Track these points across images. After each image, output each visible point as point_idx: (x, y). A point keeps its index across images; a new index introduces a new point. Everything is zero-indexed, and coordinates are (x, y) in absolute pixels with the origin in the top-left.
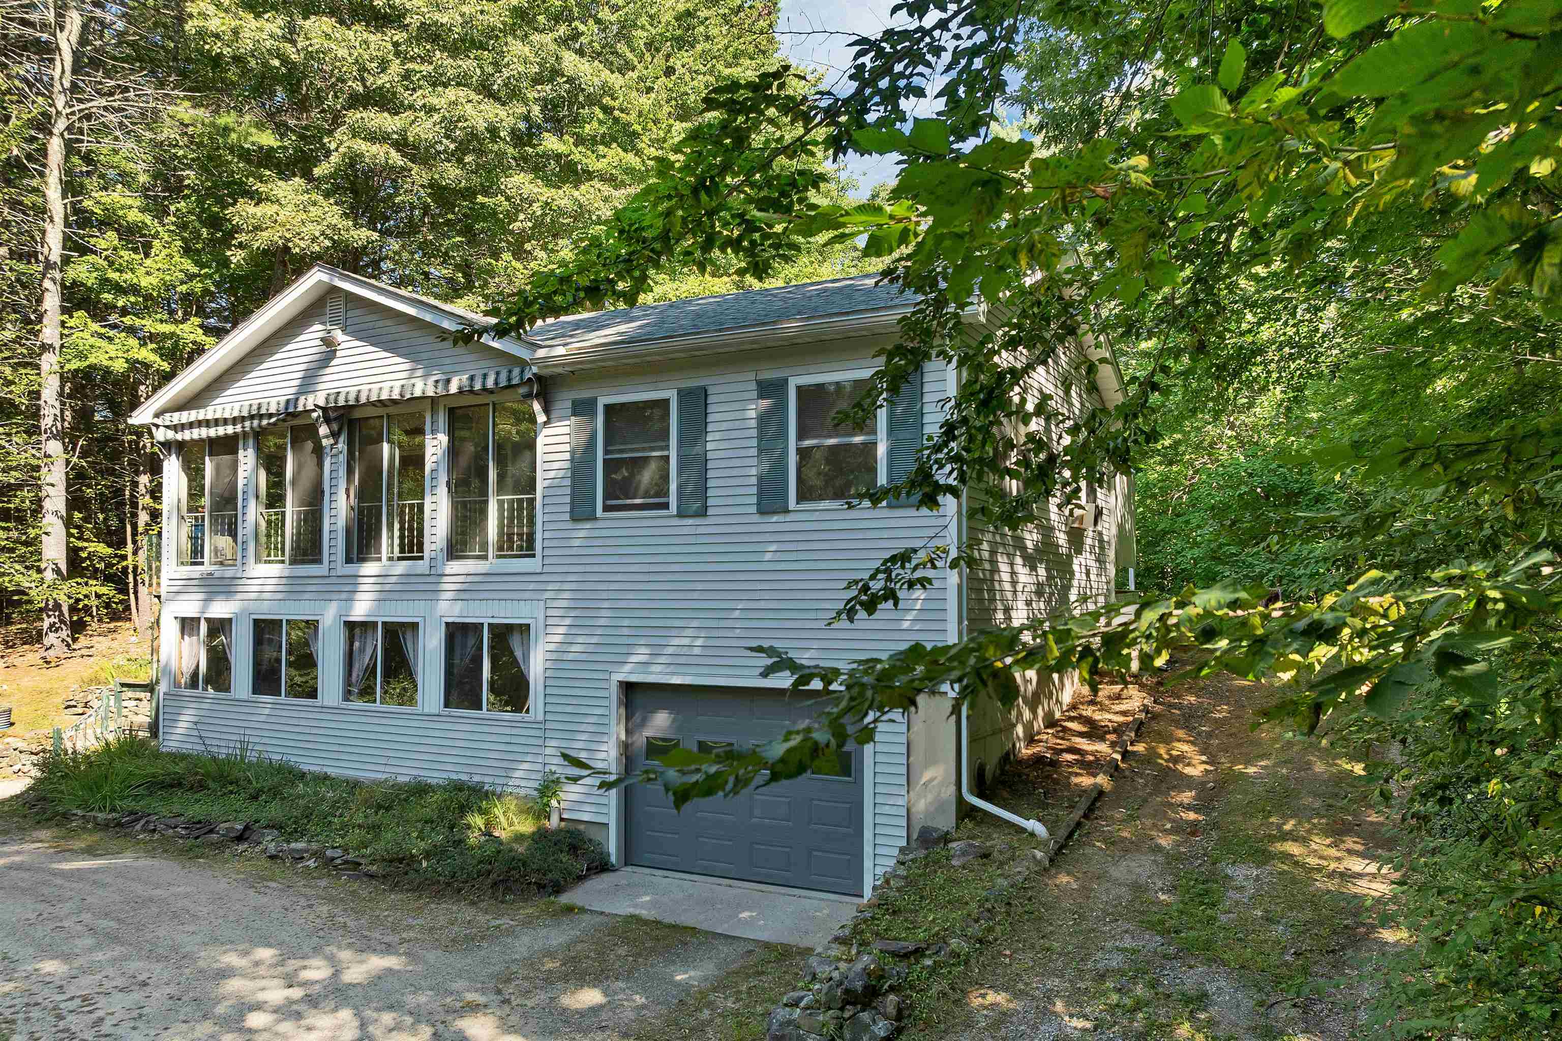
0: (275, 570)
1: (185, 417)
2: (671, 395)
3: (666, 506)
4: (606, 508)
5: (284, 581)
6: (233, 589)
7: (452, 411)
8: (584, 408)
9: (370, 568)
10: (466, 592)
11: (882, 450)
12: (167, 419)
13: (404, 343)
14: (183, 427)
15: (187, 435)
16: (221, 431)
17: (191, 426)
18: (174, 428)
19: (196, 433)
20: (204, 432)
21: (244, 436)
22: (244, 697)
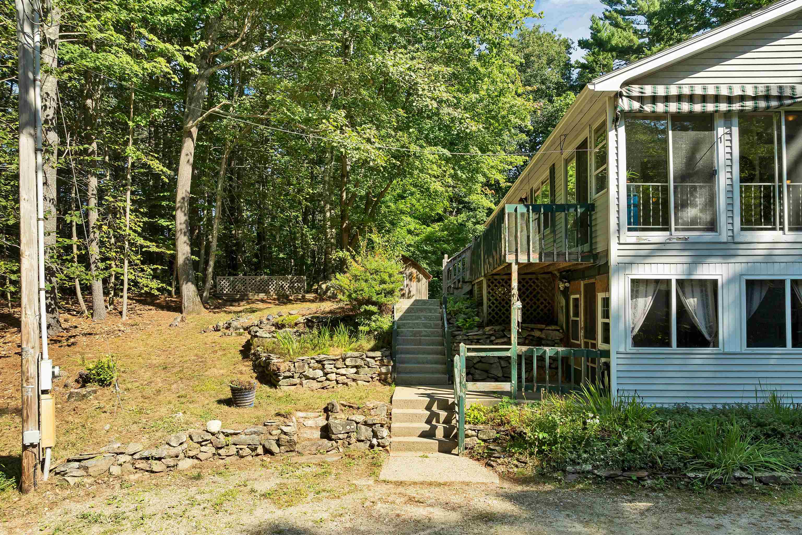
1: (648, 90)
12: (635, 90)
14: (654, 99)
15: (660, 108)
16: (710, 107)
17: (667, 99)
18: (641, 99)
19: (673, 107)
20: (685, 107)
21: (728, 115)
22: (738, 350)
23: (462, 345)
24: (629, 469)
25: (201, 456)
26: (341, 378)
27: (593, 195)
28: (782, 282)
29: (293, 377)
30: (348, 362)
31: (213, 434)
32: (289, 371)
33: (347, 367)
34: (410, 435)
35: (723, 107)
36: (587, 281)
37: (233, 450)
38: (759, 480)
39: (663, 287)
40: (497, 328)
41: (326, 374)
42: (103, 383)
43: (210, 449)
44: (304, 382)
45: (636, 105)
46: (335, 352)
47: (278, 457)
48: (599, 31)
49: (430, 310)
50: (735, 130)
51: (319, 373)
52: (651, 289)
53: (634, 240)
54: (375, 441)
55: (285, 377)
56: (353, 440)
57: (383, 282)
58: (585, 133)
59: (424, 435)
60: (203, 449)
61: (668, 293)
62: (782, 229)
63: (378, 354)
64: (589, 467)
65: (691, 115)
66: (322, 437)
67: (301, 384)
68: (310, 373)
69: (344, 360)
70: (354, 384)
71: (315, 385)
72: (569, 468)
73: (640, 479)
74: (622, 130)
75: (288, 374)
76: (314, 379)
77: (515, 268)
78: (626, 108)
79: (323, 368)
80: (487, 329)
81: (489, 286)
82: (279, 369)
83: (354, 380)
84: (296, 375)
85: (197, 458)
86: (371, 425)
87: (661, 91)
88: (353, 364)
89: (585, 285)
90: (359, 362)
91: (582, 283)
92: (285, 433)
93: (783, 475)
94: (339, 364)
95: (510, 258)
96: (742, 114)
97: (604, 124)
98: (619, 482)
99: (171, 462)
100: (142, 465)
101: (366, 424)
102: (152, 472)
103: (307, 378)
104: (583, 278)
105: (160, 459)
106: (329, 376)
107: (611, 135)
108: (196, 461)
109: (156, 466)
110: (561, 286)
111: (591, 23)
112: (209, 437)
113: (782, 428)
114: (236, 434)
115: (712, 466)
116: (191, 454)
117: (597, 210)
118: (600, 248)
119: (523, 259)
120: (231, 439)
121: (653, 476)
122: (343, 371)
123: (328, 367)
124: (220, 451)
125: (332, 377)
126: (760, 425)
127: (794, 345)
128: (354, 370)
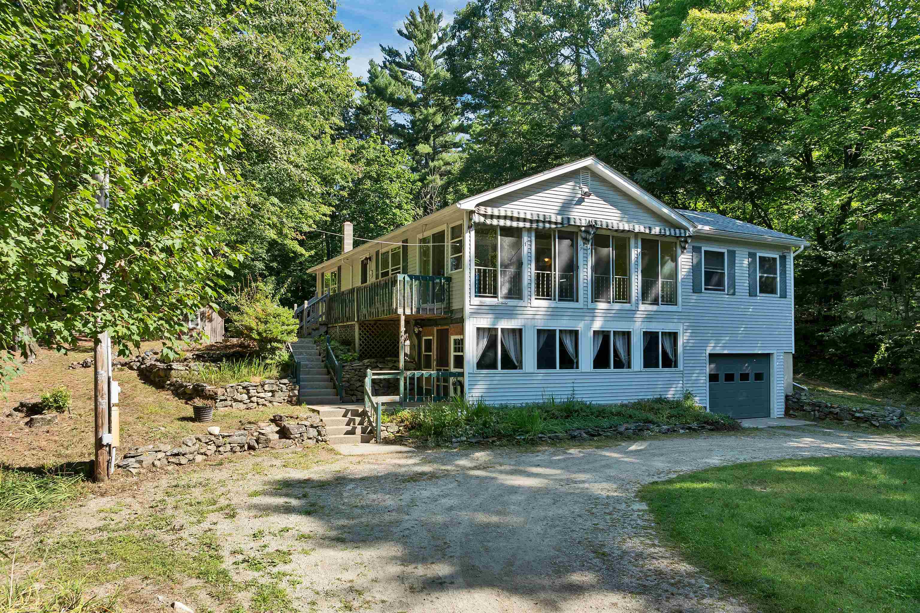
0: (544, 303)
1: (489, 210)
2: (725, 251)
3: (724, 290)
4: (706, 289)
5: (550, 310)
6: (515, 312)
7: (643, 240)
8: (696, 250)
9: (602, 306)
10: (649, 318)
11: (778, 279)
12: (482, 209)
13: (620, 205)
14: (492, 217)
15: (495, 222)
16: (521, 224)
17: (499, 217)
18: (485, 216)
19: (502, 223)
20: (508, 223)
21: (529, 230)
22: (532, 371)
23: (369, 370)
24: (487, 437)
25: (208, 453)
26: (260, 401)
27: (448, 270)
28: (555, 331)
29: (226, 400)
30: (266, 387)
31: (215, 436)
32: (223, 395)
33: (265, 391)
34: (339, 434)
35: (528, 225)
36: (440, 327)
37: (228, 447)
38: (550, 438)
39: (493, 333)
40: (373, 360)
41: (250, 398)
42: (60, 409)
43: (213, 448)
44: (234, 404)
45: (482, 219)
46: (257, 380)
47: (258, 451)
48: (377, 77)
49: (308, 348)
50: (533, 239)
51: (245, 397)
52: (486, 334)
53: (478, 303)
54: (320, 438)
55: (221, 400)
56: (305, 438)
57: (283, 324)
58: (444, 227)
59: (348, 433)
60: (209, 447)
61: (496, 336)
62: (555, 300)
63: (285, 381)
64: (465, 439)
65: (511, 228)
66: (280, 438)
67: (231, 406)
68: (238, 397)
69: (263, 386)
70: (270, 405)
71: (242, 406)
72: (454, 440)
73: (493, 441)
74: (473, 233)
75: (223, 398)
76: (241, 402)
77: (403, 318)
78: (477, 221)
79: (248, 393)
80: (366, 361)
81: (360, 329)
82: (216, 394)
83: (270, 402)
84: (229, 399)
85: (205, 455)
86: (315, 427)
87: (496, 212)
88: (271, 389)
89: (437, 330)
90: (275, 388)
91: (435, 329)
92: (263, 434)
93: (560, 435)
94: (260, 389)
95: (400, 311)
96: (537, 230)
97: (461, 226)
98: (483, 444)
99: (191, 457)
100: (172, 459)
101: (312, 426)
102: (181, 464)
103: (236, 401)
104: (437, 325)
105: (183, 455)
106: (252, 399)
107: (467, 235)
108: (204, 457)
109: (183, 460)
110: (416, 330)
111: (369, 67)
112: (213, 438)
113: (557, 413)
114: (229, 436)
115: (527, 432)
116: (202, 451)
117: (453, 281)
118: (455, 306)
119: (408, 312)
120: (228, 440)
121: (499, 439)
122: (262, 395)
123: (253, 392)
124: (220, 449)
125: (254, 399)
126: (547, 412)
127: (560, 368)
128: (270, 394)
